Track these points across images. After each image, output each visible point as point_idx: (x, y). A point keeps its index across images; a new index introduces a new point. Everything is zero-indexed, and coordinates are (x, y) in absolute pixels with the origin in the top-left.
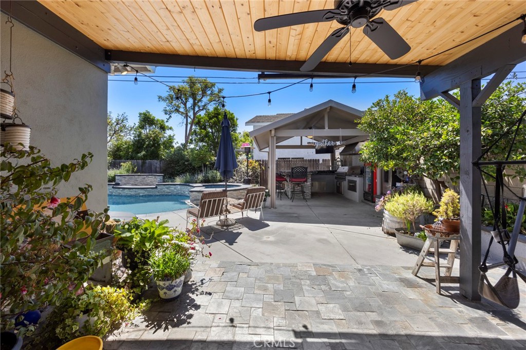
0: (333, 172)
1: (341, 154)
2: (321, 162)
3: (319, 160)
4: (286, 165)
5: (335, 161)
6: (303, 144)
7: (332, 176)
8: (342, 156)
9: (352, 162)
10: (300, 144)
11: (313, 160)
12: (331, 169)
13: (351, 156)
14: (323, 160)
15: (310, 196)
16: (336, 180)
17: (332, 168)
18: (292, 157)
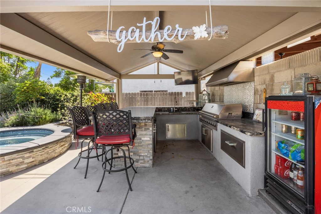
0: (198, 109)
1: (207, 85)
2: (184, 95)
3: (181, 93)
4: (143, 99)
5: (200, 95)
6: (160, 73)
7: (195, 116)
8: (209, 88)
9: (223, 95)
10: (156, 73)
11: (175, 93)
12: (195, 105)
13: (221, 87)
14: (187, 93)
15: (151, 162)
16: (201, 124)
17: (197, 104)
18: (155, 90)
